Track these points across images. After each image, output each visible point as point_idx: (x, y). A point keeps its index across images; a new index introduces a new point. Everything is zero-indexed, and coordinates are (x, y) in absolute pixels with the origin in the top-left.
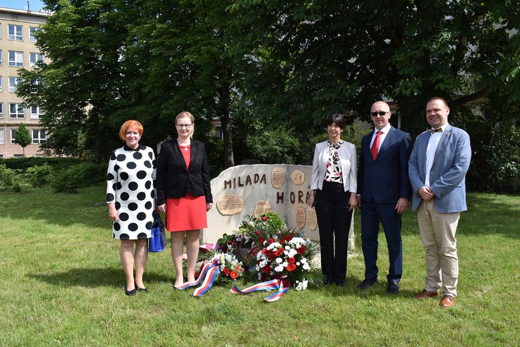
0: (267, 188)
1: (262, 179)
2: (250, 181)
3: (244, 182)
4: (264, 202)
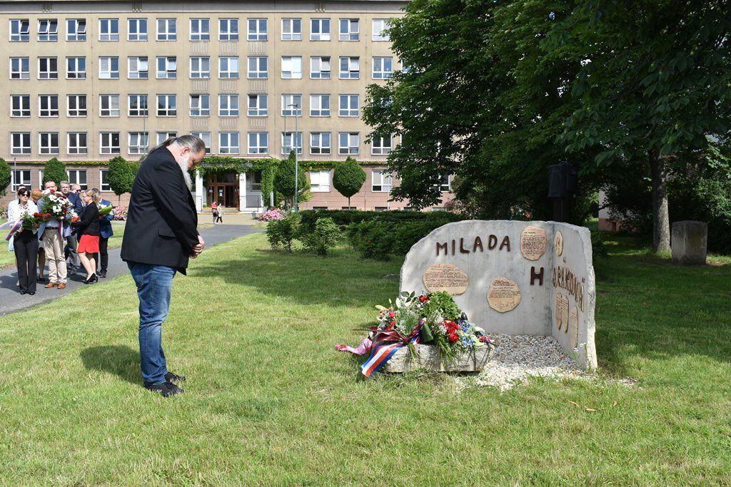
0: (512, 259)
1: (503, 244)
2: (481, 246)
3: (470, 247)
4: (504, 279)
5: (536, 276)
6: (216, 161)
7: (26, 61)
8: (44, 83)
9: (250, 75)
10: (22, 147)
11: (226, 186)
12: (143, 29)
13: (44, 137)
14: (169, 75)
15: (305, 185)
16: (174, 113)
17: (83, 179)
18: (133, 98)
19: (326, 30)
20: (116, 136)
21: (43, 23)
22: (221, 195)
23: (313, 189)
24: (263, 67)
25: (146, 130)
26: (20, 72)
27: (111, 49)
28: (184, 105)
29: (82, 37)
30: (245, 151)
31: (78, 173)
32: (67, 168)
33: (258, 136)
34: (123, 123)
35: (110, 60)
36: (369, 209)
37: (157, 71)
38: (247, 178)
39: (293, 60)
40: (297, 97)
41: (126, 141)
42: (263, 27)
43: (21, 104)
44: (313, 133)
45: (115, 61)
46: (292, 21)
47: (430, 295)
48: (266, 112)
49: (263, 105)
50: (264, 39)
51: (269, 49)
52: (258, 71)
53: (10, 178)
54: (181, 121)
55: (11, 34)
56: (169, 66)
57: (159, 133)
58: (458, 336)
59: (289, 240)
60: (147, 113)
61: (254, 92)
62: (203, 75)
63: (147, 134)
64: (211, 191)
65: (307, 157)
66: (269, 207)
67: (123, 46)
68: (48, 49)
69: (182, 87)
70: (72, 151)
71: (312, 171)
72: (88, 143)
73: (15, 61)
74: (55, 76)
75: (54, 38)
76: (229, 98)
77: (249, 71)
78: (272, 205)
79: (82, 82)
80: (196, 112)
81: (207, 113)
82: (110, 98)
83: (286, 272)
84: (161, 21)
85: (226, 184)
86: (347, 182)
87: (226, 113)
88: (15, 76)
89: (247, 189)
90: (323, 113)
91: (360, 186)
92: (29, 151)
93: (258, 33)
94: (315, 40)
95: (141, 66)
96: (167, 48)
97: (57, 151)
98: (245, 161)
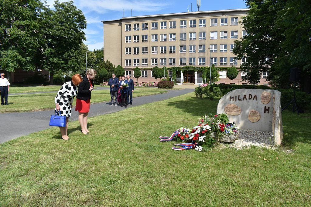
0: (258, 103)
1: (254, 98)
2: (246, 98)
3: (242, 98)
4: (255, 111)
5: (267, 110)
6: (188, 67)
7: (130, 37)
8: (135, 44)
9: (200, 38)
10: (128, 64)
11: (191, 76)
12: (165, 25)
13: (135, 60)
14: (173, 40)
15: (217, 75)
16: (175, 52)
17: (146, 74)
18: (162, 47)
19: (226, 22)
20: (156, 60)
21: (135, 25)
22: (189, 79)
23: (220, 77)
24: (204, 35)
25: (165, 58)
26: (128, 40)
27: (155, 32)
28: (178, 49)
29: (147, 29)
30: (197, 64)
31: (145, 72)
32: (141, 70)
33: (202, 59)
34: (159, 56)
35: (155, 36)
36: (239, 84)
37: (169, 38)
38: (198, 73)
39: (214, 33)
40: (215, 45)
41: (159, 61)
42: (204, 22)
43: (129, 50)
44: (221, 58)
45: (156, 35)
46: (214, 20)
47: (219, 115)
48: (205, 51)
49: (204, 48)
50: (204, 26)
51: (206, 29)
52: (202, 37)
53: (124, 74)
54: (177, 54)
55: (126, 29)
56: (173, 37)
57: (170, 59)
58: (224, 129)
59: (202, 94)
60: (166, 52)
61: (201, 44)
62: (184, 39)
63: (166, 59)
64: (186, 77)
65: (218, 66)
66: (205, 83)
67: (159, 31)
68: (137, 33)
69: (177, 44)
70: (143, 65)
71: (220, 71)
72: (148, 62)
73: (127, 37)
74: (138, 41)
75: (138, 29)
76: (192, 46)
77: (199, 37)
78: (206, 82)
79: (146, 43)
80: (182, 51)
81: (185, 52)
82: (155, 48)
83: (196, 105)
84: (171, 22)
85: (191, 75)
86: (231, 75)
87: (191, 51)
88: (127, 42)
89: (198, 77)
90: (224, 51)
91: (236, 76)
92: (130, 65)
93: (202, 24)
94: (222, 26)
95: (164, 37)
96: (173, 31)
97: (139, 65)
98: (197, 68)
